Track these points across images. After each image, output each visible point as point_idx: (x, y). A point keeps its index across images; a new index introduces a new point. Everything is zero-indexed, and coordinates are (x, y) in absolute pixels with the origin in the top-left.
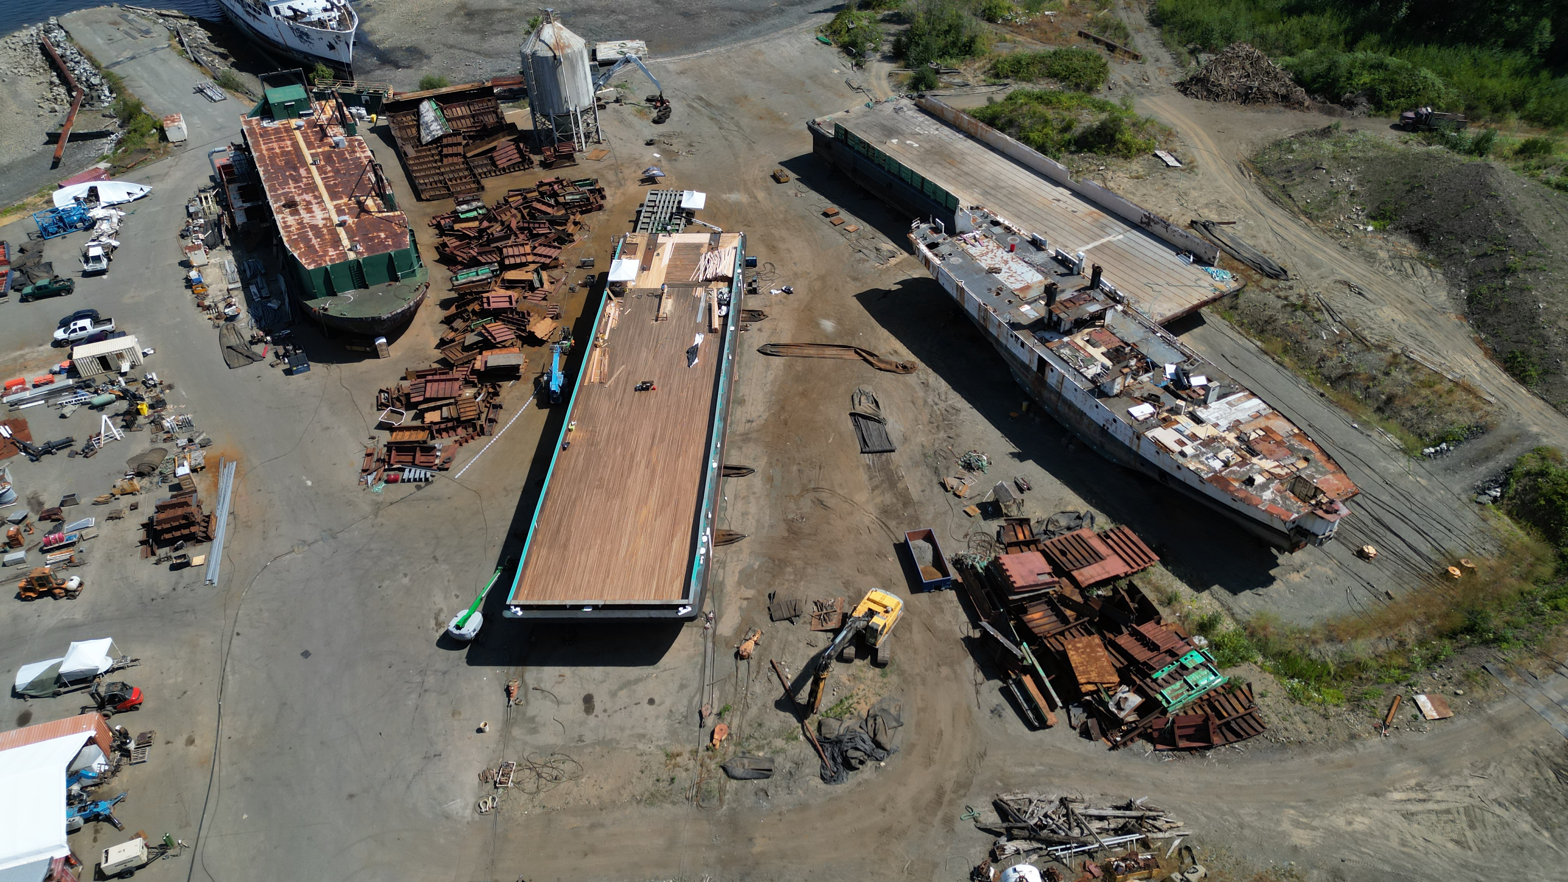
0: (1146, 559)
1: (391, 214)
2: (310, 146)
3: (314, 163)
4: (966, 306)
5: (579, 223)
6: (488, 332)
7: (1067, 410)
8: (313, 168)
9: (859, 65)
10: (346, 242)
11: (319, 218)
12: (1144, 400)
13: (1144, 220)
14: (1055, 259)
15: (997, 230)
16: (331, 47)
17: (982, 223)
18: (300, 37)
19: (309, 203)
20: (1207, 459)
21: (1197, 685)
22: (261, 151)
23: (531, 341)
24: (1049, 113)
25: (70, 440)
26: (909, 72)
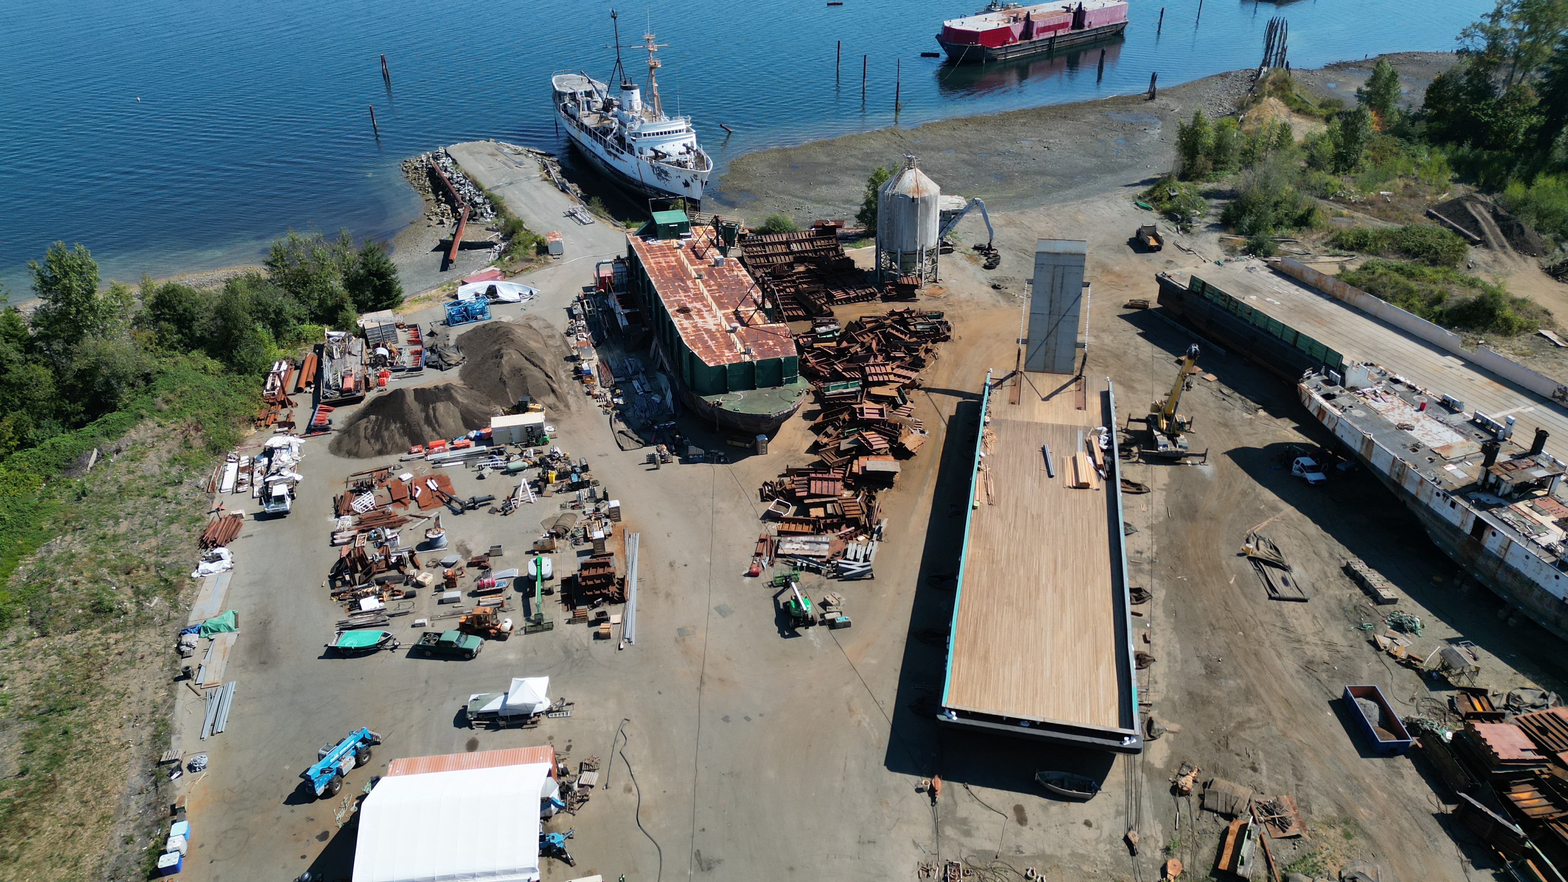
1: (775, 324)
2: (692, 262)
3: (699, 277)
5: (931, 350)
6: (865, 439)
8: (699, 282)
9: (1185, 230)
10: (740, 347)
11: (710, 323)
13: (1558, 394)
14: (1473, 422)
15: (1400, 388)
16: (687, 184)
17: (1380, 379)
18: (659, 175)
22: (649, 264)
23: (901, 453)
24: (1413, 285)
25: (492, 498)
26: (1241, 239)
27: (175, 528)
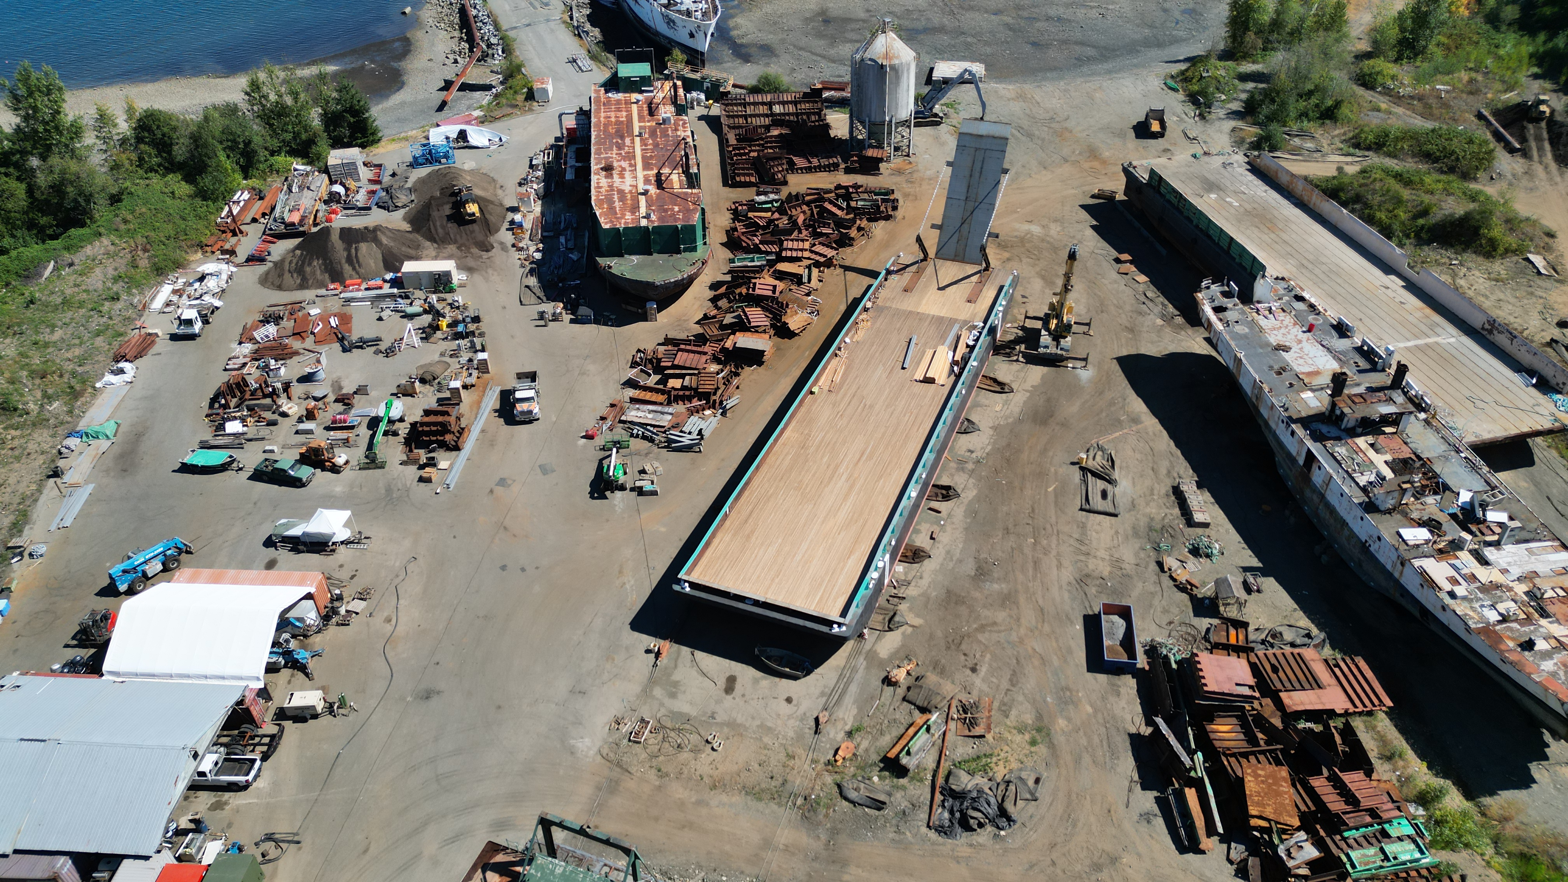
0: (1376, 702)
1: (690, 191)
2: (641, 119)
3: (640, 135)
4: (1241, 380)
5: (863, 229)
6: (746, 315)
7: (1328, 516)
8: (637, 140)
9: (1202, 116)
10: (643, 211)
11: (627, 184)
12: (1421, 524)
13: (1487, 326)
14: (1359, 350)
15: (1300, 306)
16: (692, 35)
17: (1284, 295)
18: (668, 23)
19: (624, 169)
20: (1482, 606)
21: (1395, 858)
22: (599, 118)
23: (783, 332)
24: (1406, 193)
25: (379, 339)
26: (1255, 130)
27: (99, 341)
